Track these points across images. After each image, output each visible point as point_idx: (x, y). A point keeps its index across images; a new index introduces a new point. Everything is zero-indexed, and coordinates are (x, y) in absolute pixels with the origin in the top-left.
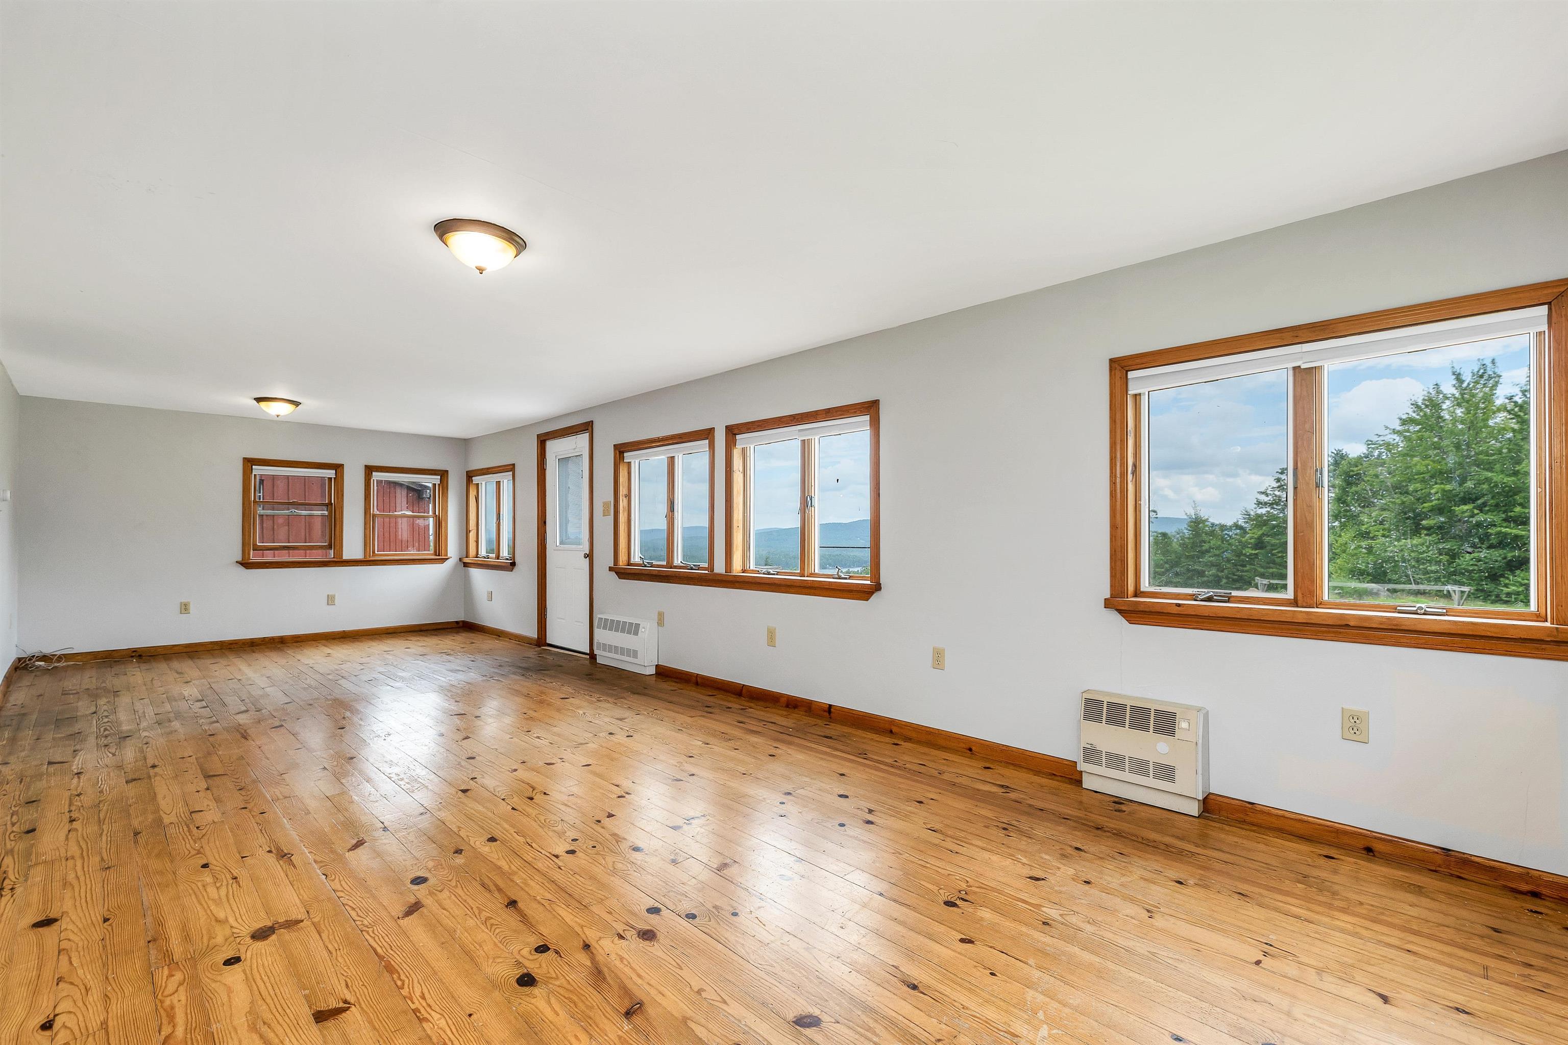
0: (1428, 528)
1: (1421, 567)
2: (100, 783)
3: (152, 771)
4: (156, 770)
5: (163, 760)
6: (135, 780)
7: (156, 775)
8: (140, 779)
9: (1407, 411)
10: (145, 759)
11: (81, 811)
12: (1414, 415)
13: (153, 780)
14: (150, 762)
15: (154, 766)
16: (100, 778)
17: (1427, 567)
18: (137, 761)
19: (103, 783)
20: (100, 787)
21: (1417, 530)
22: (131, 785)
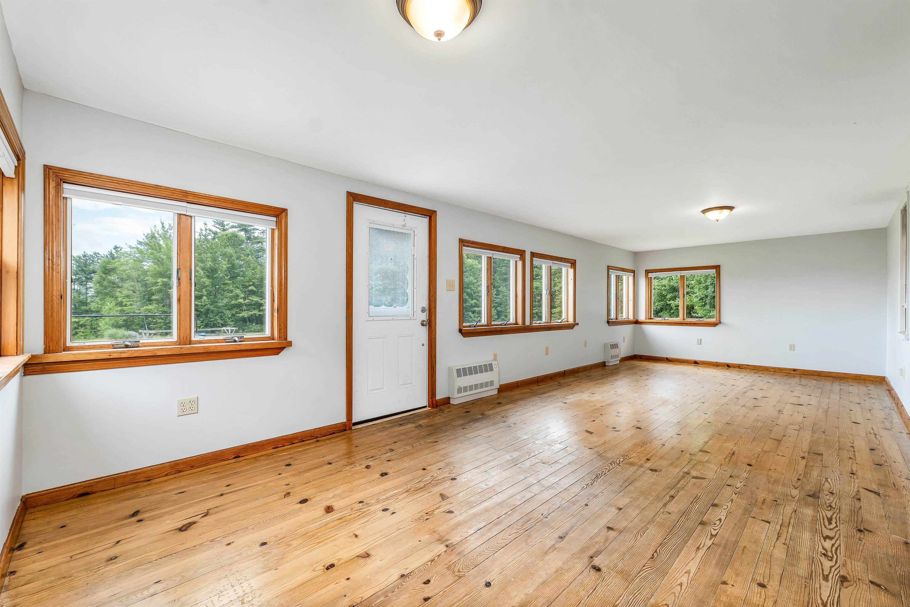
0: (156, 300)
1: (154, 321)
2: (838, 461)
3: (806, 455)
4: (803, 455)
5: (796, 460)
6: (818, 454)
7: (804, 452)
8: (815, 453)
9: (142, 238)
10: (806, 465)
11: (848, 450)
12: (146, 240)
13: (808, 450)
14: (804, 462)
15: (803, 458)
16: (838, 464)
17: (157, 321)
18: (812, 466)
19: (836, 460)
20: (839, 458)
21: (150, 300)
22: (821, 452)
